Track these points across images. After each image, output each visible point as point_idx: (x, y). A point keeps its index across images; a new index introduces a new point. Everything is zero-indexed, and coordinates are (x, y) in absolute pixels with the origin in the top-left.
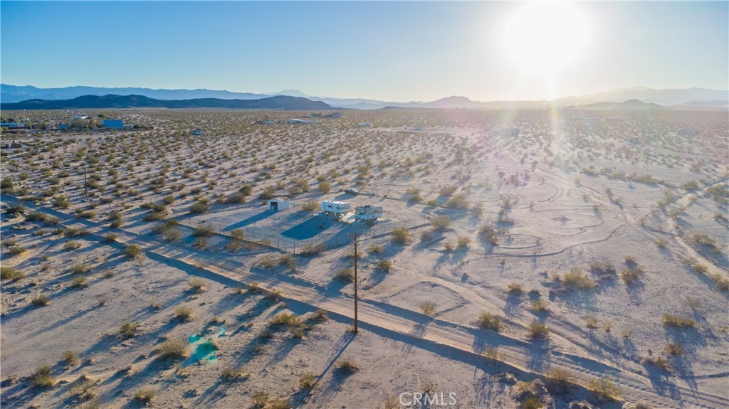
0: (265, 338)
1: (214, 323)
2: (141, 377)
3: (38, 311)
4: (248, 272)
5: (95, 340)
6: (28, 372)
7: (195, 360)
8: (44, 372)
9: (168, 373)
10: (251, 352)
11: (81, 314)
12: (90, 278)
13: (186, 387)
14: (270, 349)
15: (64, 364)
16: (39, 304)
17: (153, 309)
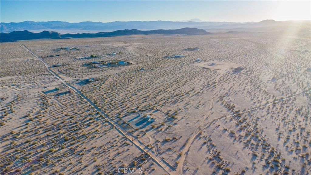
0: (123, 145)
1: (119, 142)
2: (110, 148)
3: (101, 138)
4: (127, 133)
5: (106, 143)
6: (100, 146)
7: (115, 146)
8: (101, 146)
9: (112, 148)
10: (121, 146)
11: (106, 138)
12: (107, 132)
13: (113, 149)
14: (123, 146)
15: (103, 145)
16: (101, 136)
17: (113, 139)
